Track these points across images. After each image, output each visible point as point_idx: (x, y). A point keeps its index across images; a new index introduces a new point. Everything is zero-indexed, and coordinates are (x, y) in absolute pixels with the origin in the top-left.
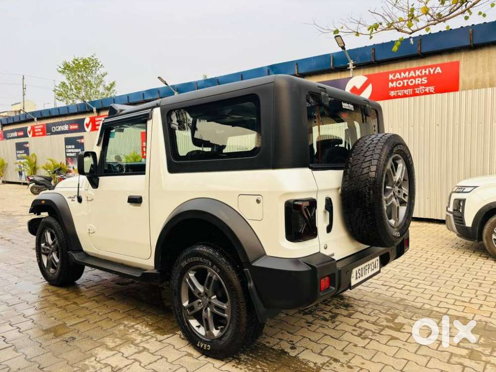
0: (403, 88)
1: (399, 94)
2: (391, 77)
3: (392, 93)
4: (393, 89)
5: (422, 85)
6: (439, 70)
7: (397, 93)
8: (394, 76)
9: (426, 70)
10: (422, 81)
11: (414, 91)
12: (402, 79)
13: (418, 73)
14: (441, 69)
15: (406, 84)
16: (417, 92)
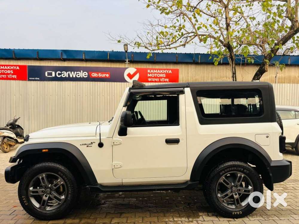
0: (155, 77)
1: (153, 80)
2: (149, 71)
3: (150, 80)
4: (150, 77)
5: (163, 77)
6: (170, 72)
7: (152, 80)
8: (150, 71)
9: (165, 71)
10: (163, 76)
11: (160, 80)
12: (154, 73)
13: (161, 71)
14: (172, 71)
15: (156, 76)
16: (161, 80)
